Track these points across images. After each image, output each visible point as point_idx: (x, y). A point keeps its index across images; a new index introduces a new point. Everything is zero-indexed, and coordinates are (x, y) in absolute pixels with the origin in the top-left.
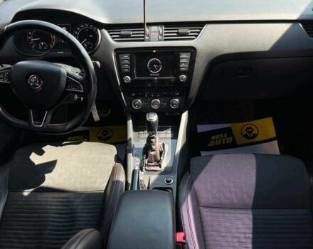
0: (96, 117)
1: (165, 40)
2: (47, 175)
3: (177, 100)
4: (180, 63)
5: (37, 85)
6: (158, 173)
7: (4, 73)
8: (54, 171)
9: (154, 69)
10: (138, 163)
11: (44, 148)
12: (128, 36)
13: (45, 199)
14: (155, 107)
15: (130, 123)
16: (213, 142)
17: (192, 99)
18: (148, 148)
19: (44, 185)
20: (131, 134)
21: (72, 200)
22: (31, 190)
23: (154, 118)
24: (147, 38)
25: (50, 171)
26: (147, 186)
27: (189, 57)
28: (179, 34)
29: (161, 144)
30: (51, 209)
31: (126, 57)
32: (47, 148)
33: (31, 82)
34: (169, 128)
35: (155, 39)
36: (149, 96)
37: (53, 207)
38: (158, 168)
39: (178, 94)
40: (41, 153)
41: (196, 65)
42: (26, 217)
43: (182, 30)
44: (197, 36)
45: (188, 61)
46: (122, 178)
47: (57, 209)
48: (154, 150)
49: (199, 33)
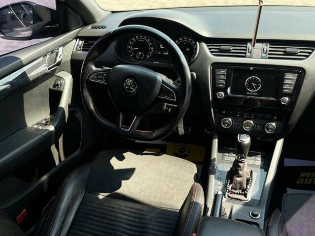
0: (181, 130)
1: (269, 58)
2: (123, 182)
3: (274, 124)
4: (283, 84)
5: (132, 88)
6: (242, 202)
7: (103, 74)
8: (131, 179)
9: (252, 88)
10: (221, 188)
11: (125, 154)
12: (228, 51)
13: (117, 207)
14: (247, 129)
15: (216, 142)
16: (303, 179)
17: (292, 125)
18: (234, 172)
19: (119, 191)
20: (215, 154)
21: (145, 213)
22: (106, 194)
23: (246, 140)
24: (248, 54)
25: (127, 179)
26: (228, 215)
27: (295, 78)
28: (286, 53)
29: (249, 171)
30: (121, 218)
31: (223, 72)
32: (128, 155)
33: (127, 85)
34: (258, 154)
35: (257, 56)
36: (242, 116)
37: (125, 217)
38: (243, 197)
39: (276, 118)
40: (121, 158)
41: (303, 87)
42: (98, 221)
43: (290, 49)
44: (307, 56)
45: (293, 83)
46: (201, 200)
47: (128, 220)
48: (240, 176)
49: (310, 53)
